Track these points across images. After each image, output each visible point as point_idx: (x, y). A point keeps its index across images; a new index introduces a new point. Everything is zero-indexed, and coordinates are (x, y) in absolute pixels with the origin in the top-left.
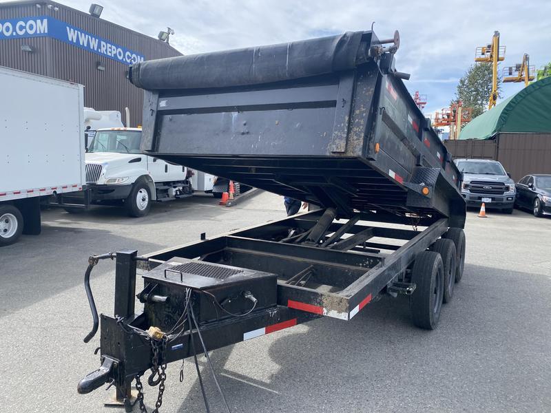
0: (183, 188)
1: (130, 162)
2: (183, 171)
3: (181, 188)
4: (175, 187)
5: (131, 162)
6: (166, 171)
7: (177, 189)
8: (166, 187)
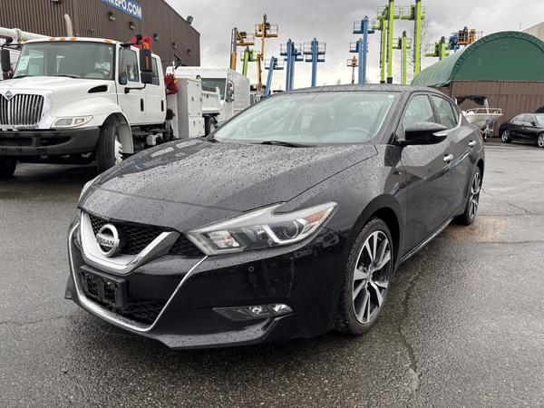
0: (164, 134)
1: (90, 91)
2: (163, 110)
3: (161, 135)
4: (155, 134)
5: (92, 91)
6: (142, 110)
7: (157, 136)
8: (144, 133)
